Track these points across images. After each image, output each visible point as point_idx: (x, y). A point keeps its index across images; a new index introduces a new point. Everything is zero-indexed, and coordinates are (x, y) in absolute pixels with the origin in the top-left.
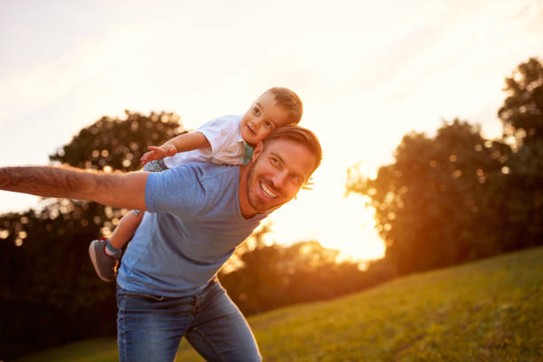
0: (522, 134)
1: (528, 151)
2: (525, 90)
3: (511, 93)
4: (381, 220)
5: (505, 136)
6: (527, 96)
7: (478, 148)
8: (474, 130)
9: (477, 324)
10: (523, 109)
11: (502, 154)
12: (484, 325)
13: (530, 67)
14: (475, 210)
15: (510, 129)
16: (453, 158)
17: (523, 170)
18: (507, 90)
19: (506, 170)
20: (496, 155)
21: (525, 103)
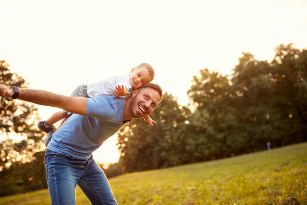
0: (197, 105)
1: (199, 114)
2: (200, 83)
3: (194, 83)
4: (120, 141)
5: (189, 104)
6: (201, 86)
7: (175, 109)
8: (174, 99)
9: (178, 195)
10: (199, 93)
11: (187, 114)
12: (182, 196)
13: (205, 72)
14: (170, 141)
15: (191, 101)
16: (162, 112)
17: (195, 123)
18: (193, 81)
19: (187, 122)
20: (184, 114)
21: (201, 89)
